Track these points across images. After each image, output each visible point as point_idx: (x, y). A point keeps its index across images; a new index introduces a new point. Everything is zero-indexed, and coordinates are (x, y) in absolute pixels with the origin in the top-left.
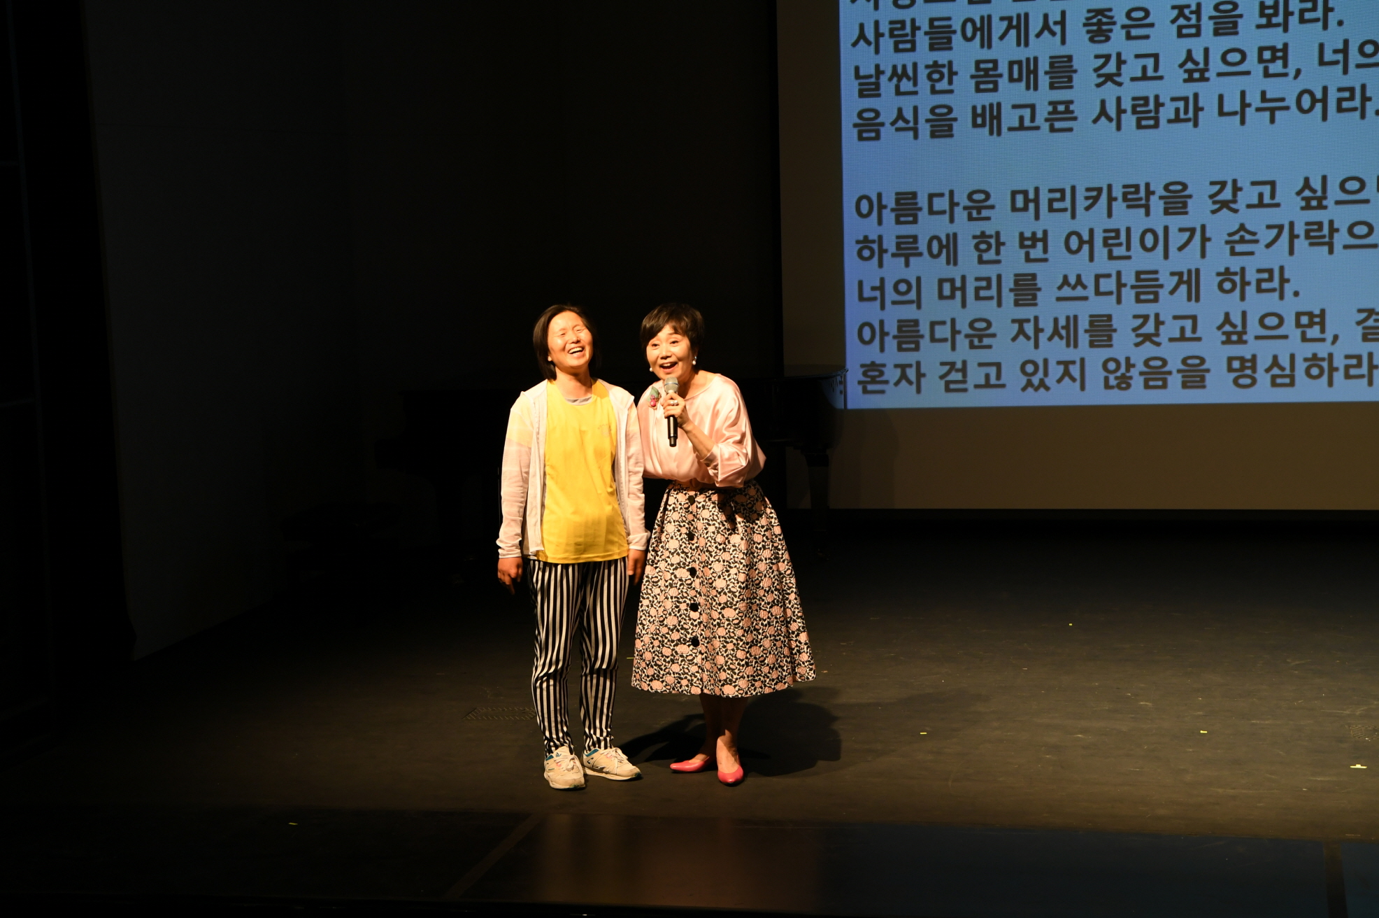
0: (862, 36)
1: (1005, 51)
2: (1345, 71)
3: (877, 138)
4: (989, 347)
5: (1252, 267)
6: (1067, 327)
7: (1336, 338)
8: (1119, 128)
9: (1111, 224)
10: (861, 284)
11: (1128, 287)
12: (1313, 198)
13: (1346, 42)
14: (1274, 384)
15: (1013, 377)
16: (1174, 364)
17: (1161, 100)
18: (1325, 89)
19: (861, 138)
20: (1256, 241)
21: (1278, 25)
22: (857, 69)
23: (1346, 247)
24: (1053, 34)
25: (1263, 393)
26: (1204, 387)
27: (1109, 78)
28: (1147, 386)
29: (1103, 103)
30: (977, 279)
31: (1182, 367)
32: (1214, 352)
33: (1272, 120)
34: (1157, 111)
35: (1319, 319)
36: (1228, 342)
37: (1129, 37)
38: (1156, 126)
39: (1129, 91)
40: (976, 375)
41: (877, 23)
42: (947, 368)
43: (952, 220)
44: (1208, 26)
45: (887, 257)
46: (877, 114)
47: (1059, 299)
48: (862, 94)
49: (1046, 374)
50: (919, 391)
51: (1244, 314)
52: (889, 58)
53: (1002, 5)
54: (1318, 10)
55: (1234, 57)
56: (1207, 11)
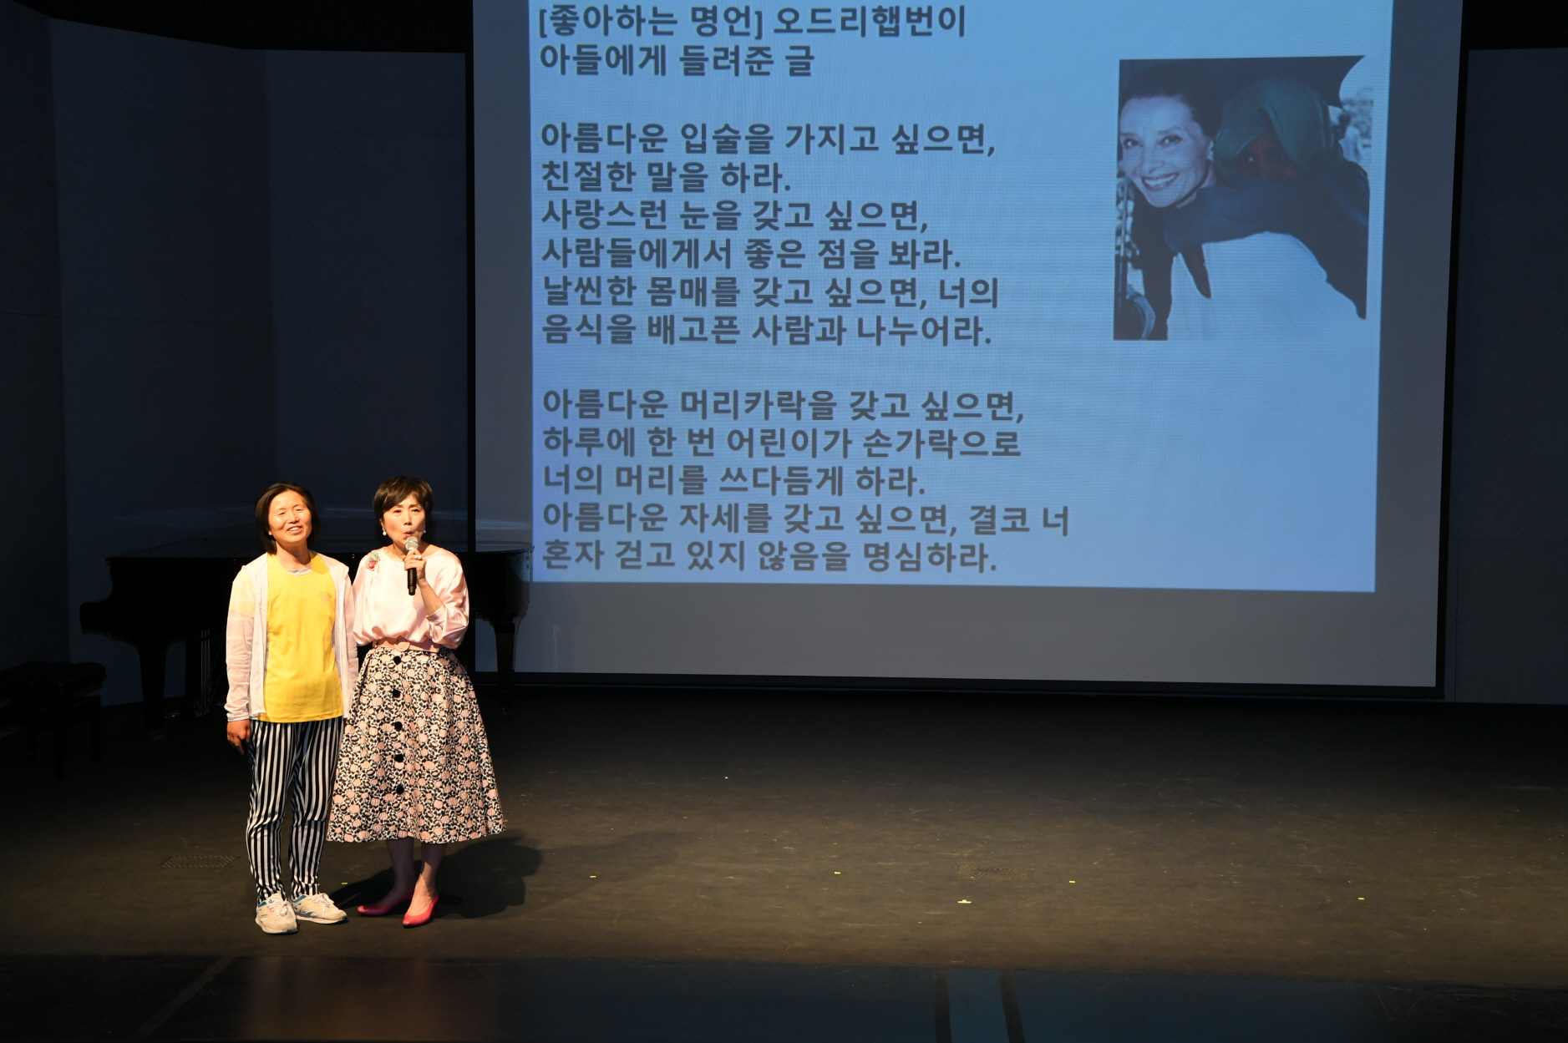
0: (552, 251)
1: (678, 271)
2: (962, 305)
3: (564, 341)
4: (661, 529)
5: (885, 466)
6: (729, 514)
7: (954, 530)
8: (775, 342)
9: (768, 426)
10: (547, 469)
11: (782, 481)
12: (936, 411)
13: (962, 281)
14: (903, 569)
15: (681, 556)
16: (821, 549)
17: (811, 320)
18: (946, 319)
19: (549, 341)
20: (889, 445)
21: (907, 263)
22: (547, 279)
23: (963, 453)
24: (719, 258)
25: (894, 576)
26: (845, 569)
27: (767, 299)
28: (797, 568)
29: (762, 320)
30: (652, 469)
31: (827, 552)
32: (853, 538)
33: (903, 343)
34: (807, 330)
35: (940, 513)
36: (865, 531)
37: (784, 265)
38: (807, 342)
39: (784, 312)
40: (649, 554)
41: (565, 240)
42: (623, 547)
43: (630, 416)
44: (849, 260)
45: (571, 447)
46: (565, 320)
47: (722, 489)
48: (551, 301)
49: (710, 554)
50: (598, 567)
51: (879, 507)
52: (575, 270)
53: (675, 230)
54: (940, 253)
55: (872, 288)
56: (849, 247)
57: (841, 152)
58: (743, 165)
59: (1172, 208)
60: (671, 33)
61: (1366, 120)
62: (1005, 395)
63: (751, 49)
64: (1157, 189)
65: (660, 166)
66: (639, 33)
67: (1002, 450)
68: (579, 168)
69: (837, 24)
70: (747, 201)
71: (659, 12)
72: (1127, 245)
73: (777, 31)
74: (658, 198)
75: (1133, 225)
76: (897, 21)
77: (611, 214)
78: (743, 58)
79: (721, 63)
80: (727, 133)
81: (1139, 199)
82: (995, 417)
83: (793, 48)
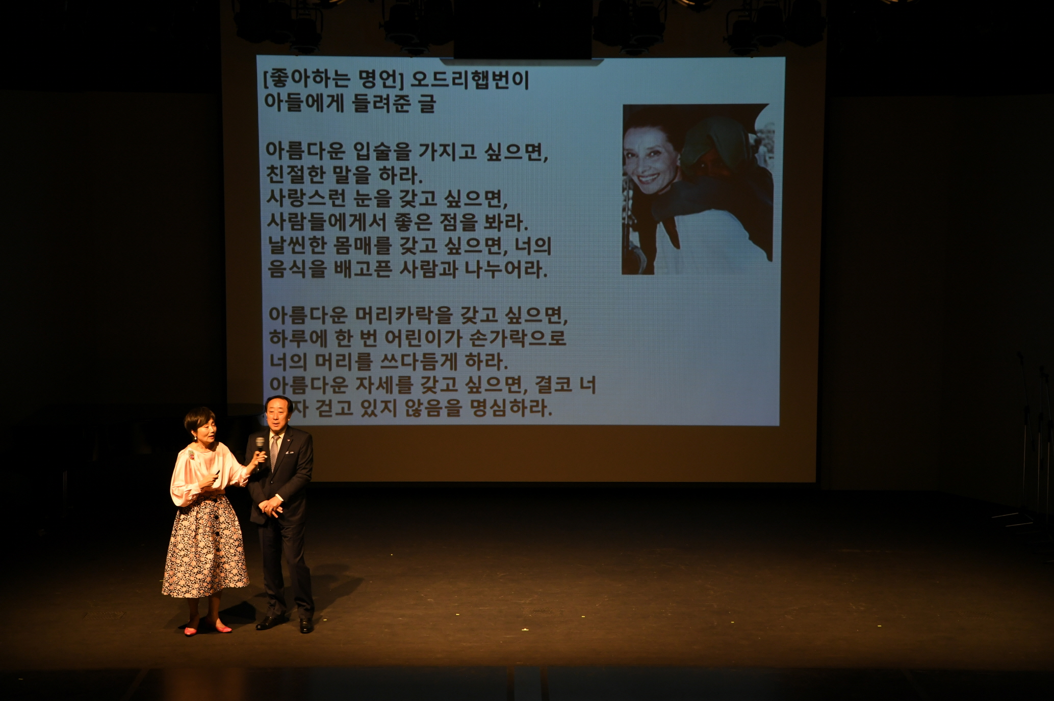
0: (273, 220)
1: (353, 232)
2: (529, 253)
3: (282, 276)
4: (344, 392)
5: (483, 352)
6: (386, 383)
7: (526, 391)
8: (414, 277)
9: (410, 328)
10: (272, 356)
11: (419, 362)
12: (514, 317)
13: (529, 238)
14: (495, 415)
15: (357, 409)
16: (444, 403)
17: (436, 263)
18: (519, 262)
19: (273, 276)
20: (486, 339)
21: (495, 228)
22: (270, 238)
23: (531, 344)
24: (379, 225)
25: (489, 419)
26: (459, 416)
27: (409, 250)
28: (429, 415)
29: (406, 263)
30: (338, 355)
31: (448, 405)
32: (464, 397)
33: (493, 277)
34: (434, 269)
35: (517, 381)
36: (471, 392)
37: (419, 229)
38: (434, 276)
39: (419, 258)
40: (336, 408)
41: (282, 214)
42: (320, 404)
43: (324, 323)
44: (460, 226)
45: (287, 342)
46: (282, 263)
47: (382, 367)
48: (273, 252)
49: (375, 408)
50: (304, 416)
51: (480, 377)
52: (288, 233)
53: (351, 208)
54: (515, 221)
55: (473, 243)
56: (460, 218)
57: (454, 159)
58: (393, 168)
59: (656, 195)
60: (346, 86)
61: (770, 142)
62: (556, 308)
63: (396, 96)
64: (647, 183)
65: (341, 168)
66: (326, 86)
67: (555, 342)
68: (290, 169)
69: (450, 81)
70: (396, 189)
71: (339, 73)
72: (629, 217)
73: (413, 85)
74: (340, 188)
75: (633, 205)
76: (487, 80)
77: (311, 198)
78: (392, 102)
79: (378, 105)
80: (382, 148)
81: (636, 189)
82: (550, 322)
83: (422, 96)
